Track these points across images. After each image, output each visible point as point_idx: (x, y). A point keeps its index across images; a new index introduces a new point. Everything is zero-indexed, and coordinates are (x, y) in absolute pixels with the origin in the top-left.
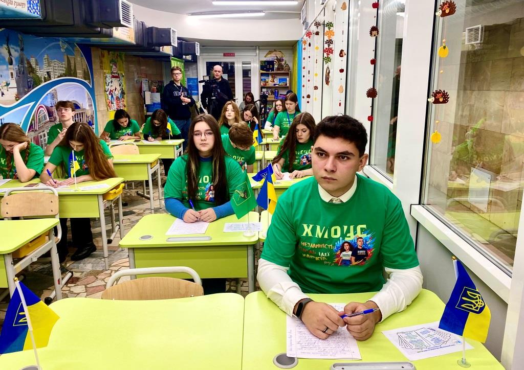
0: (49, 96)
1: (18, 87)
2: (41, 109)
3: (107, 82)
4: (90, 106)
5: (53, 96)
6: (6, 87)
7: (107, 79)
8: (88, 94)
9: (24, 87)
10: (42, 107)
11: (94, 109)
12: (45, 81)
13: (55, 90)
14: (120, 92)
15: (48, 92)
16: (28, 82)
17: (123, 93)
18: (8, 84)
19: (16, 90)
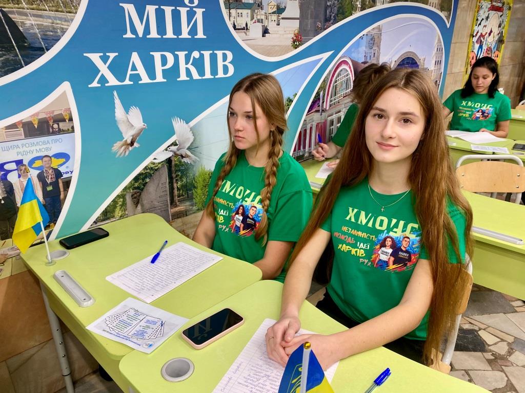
0: (364, 42)
1: (302, 19)
2: (344, 66)
3: (480, 19)
4: (438, 63)
5: (374, 41)
6: (274, 17)
7: (481, 12)
8: (439, 40)
9: (316, 17)
10: (345, 62)
11: (442, 70)
12: (363, 9)
13: (379, 28)
14: (497, 38)
15: (365, 32)
16: (327, 7)
17: (501, 41)
18: (280, 10)
19: (296, 24)
